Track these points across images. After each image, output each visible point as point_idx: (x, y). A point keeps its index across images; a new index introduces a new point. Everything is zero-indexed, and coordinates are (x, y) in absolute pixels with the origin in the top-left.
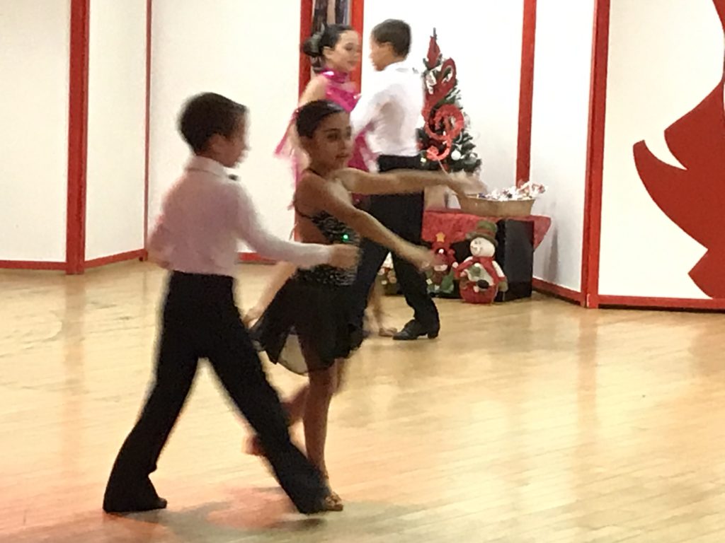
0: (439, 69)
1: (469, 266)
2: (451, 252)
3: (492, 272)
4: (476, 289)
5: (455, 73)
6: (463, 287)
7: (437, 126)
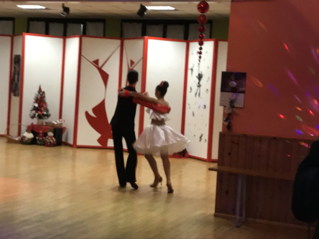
0: (41, 93)
2: (43, 135)
3: (52, 140)
4: (49, 144)
5: (45, 95)
6: (46, 143)
7: (41, 106)
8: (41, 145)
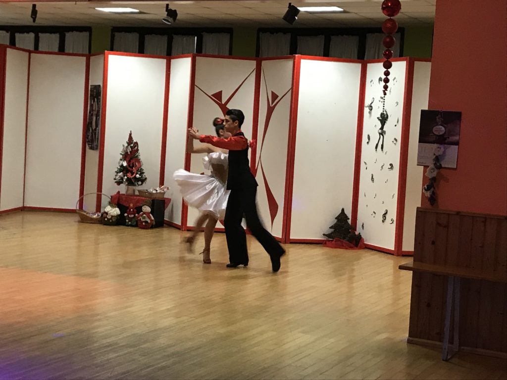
0: (132, 145)
1: (142, 216)
2: (135, 210)
3: (149, 218)
4: (144, 224)
5: (138, 147)
6: (139, 223)
7: (131, 165)
8: (131, 226)
